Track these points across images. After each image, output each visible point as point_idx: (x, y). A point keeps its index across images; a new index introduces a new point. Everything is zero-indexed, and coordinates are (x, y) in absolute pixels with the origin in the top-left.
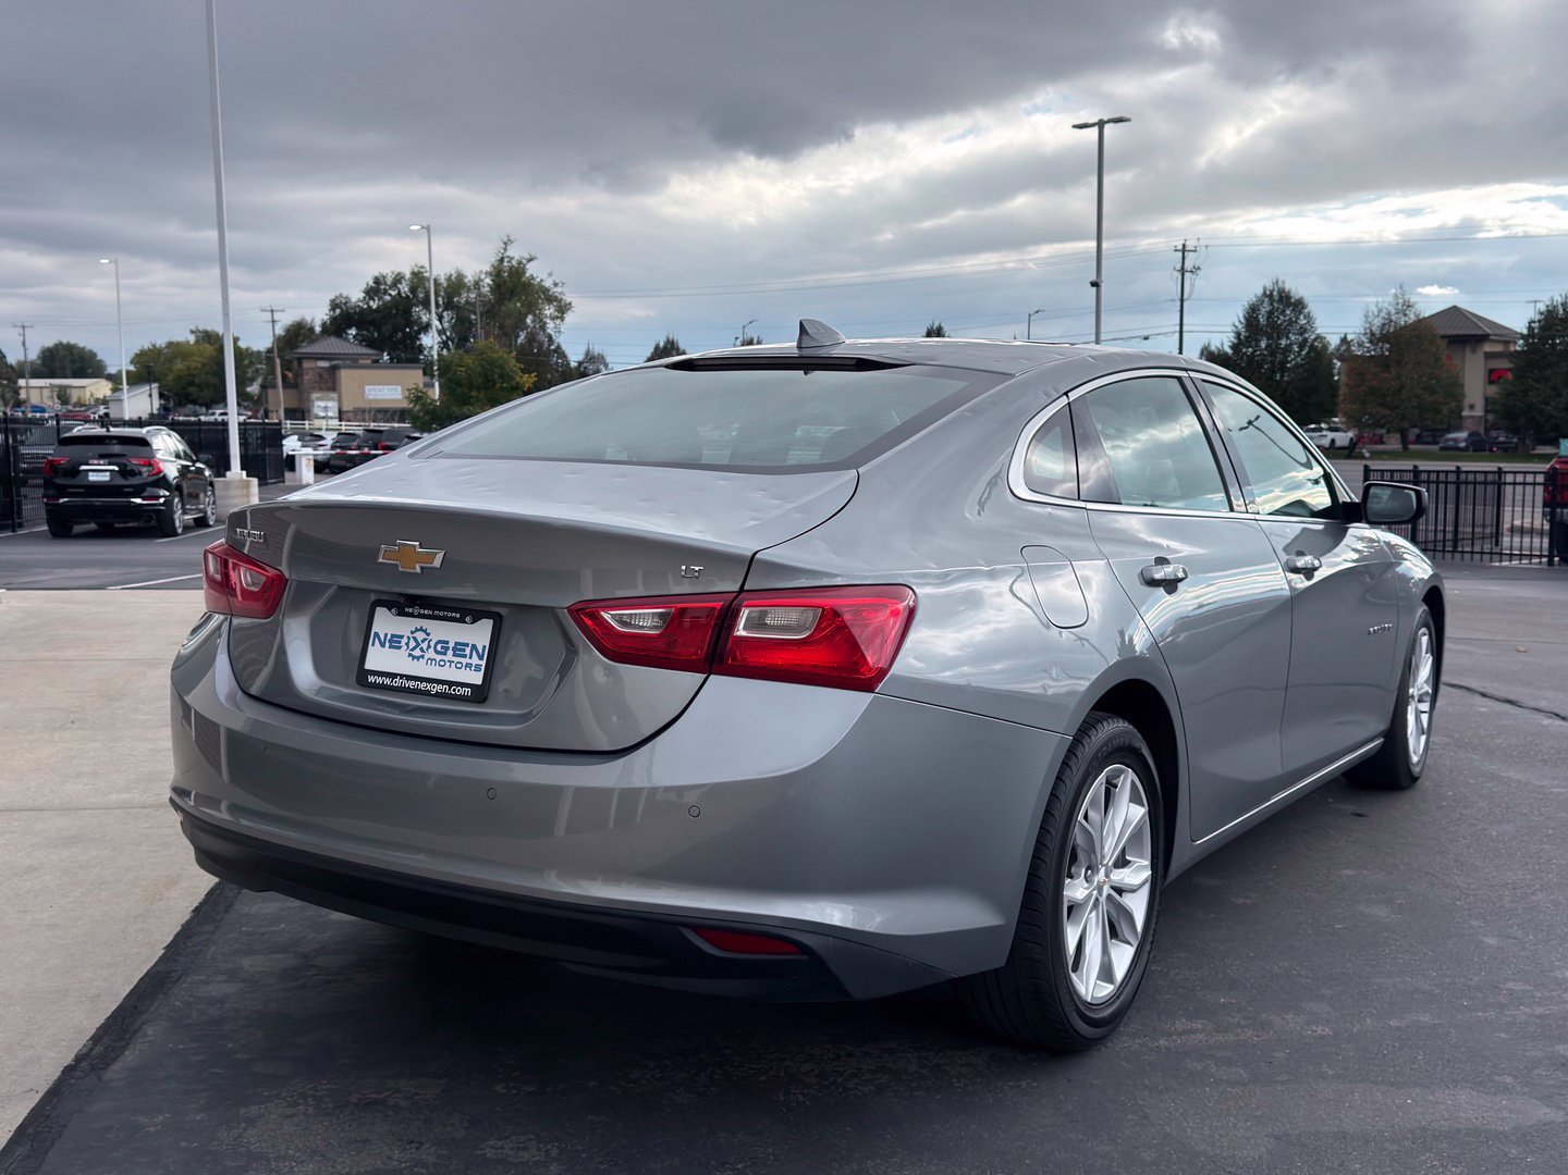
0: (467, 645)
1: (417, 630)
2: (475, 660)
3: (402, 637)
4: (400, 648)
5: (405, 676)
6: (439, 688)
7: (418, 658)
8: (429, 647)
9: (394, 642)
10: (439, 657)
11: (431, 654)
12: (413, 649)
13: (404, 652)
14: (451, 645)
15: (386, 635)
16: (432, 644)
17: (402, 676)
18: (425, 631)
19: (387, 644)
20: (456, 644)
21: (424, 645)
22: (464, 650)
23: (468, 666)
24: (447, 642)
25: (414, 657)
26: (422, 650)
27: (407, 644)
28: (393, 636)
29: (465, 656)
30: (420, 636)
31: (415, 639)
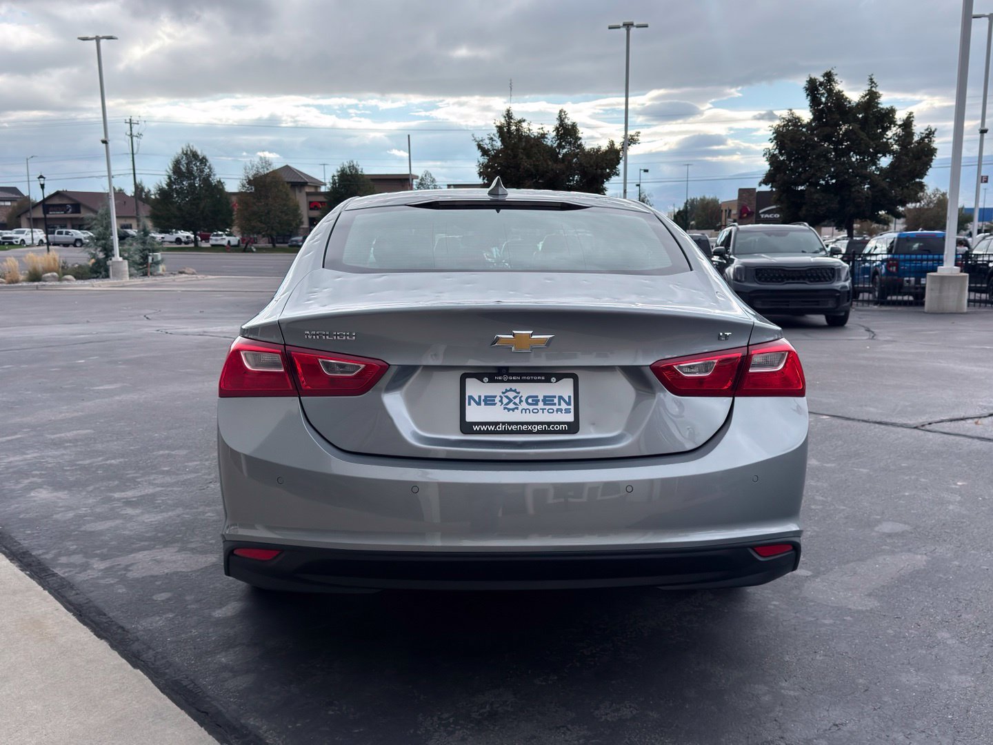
0: (555, 397)
1: (507, 391)
2: (564, 406)
3: (495, 397)
4: (495, 404)
5: (506, 422)
6: (540, 427)
7: (513, 410)
8: (521, 401)
9: (489, 401)
10: (531, 407)
11: (524, 405)
12: (507, 404)
13: (498, 406)
14: (541, 398)
15: (480, 397)
16: (523, 399)
17: (504, 423)
18: (515, 391)
19: (483, 403)
20: (545, 397)
21: (517, 401)
22: (553, 401)
23: (561, 410)
24: (537, 397)
25: (509, 410)
26: (515, 404)
27: (501, 401)
28: (486, 397)
29: (555, 404)
30: (511, 395)
31: (507, 397)
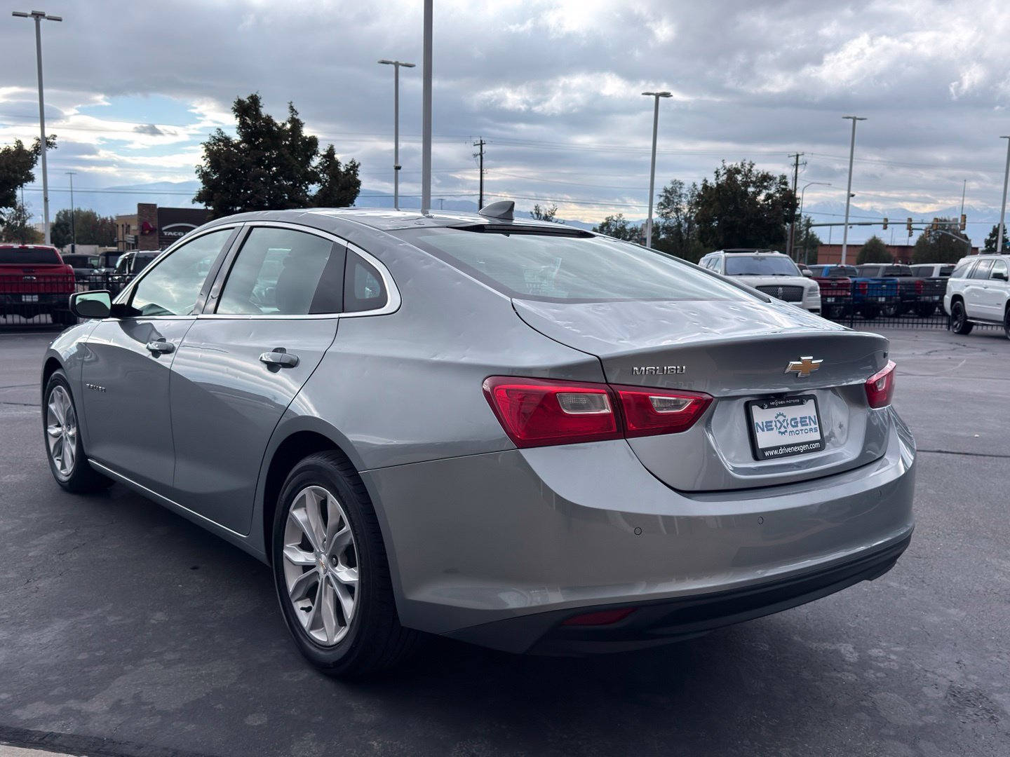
0: (806, 418)
1: (778, 415)
2: (813, 426)
3: (771, 422)
4: (772, 429)
5: (785, 446)
6: (804, 447)
7: (784, 433)
8: (788, 424)
9: (768, 426)
10: (794, 429)
11: (790, 428)
12: (780, 428)
13: (775, 431)
14: (799, 420)
15: (762, 423)
16: (789, 422)
17: (783, 447)
18: (782, 415)
19: (765, 429)
20: (801, 418)
21: (785, 424)
22: (806, 421)
23: (811, 430)
24: (796, 419)
25: (782, 433)
26: (785, 427)
27: (776, 426)
28: (766, 422)
29: (807, 425)
30: (781, 418)
31: (778, 421)
